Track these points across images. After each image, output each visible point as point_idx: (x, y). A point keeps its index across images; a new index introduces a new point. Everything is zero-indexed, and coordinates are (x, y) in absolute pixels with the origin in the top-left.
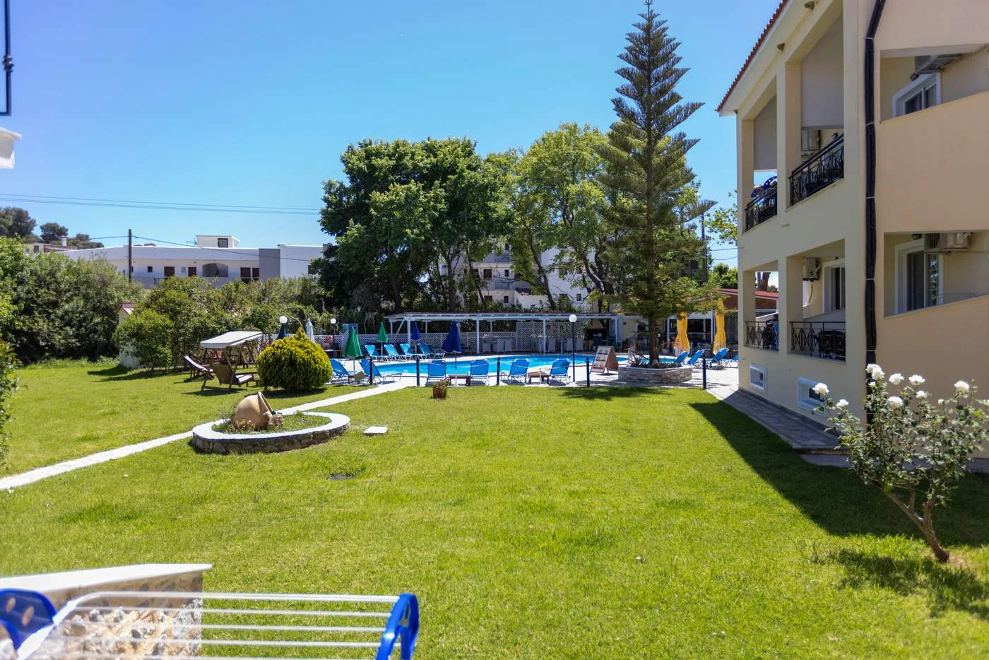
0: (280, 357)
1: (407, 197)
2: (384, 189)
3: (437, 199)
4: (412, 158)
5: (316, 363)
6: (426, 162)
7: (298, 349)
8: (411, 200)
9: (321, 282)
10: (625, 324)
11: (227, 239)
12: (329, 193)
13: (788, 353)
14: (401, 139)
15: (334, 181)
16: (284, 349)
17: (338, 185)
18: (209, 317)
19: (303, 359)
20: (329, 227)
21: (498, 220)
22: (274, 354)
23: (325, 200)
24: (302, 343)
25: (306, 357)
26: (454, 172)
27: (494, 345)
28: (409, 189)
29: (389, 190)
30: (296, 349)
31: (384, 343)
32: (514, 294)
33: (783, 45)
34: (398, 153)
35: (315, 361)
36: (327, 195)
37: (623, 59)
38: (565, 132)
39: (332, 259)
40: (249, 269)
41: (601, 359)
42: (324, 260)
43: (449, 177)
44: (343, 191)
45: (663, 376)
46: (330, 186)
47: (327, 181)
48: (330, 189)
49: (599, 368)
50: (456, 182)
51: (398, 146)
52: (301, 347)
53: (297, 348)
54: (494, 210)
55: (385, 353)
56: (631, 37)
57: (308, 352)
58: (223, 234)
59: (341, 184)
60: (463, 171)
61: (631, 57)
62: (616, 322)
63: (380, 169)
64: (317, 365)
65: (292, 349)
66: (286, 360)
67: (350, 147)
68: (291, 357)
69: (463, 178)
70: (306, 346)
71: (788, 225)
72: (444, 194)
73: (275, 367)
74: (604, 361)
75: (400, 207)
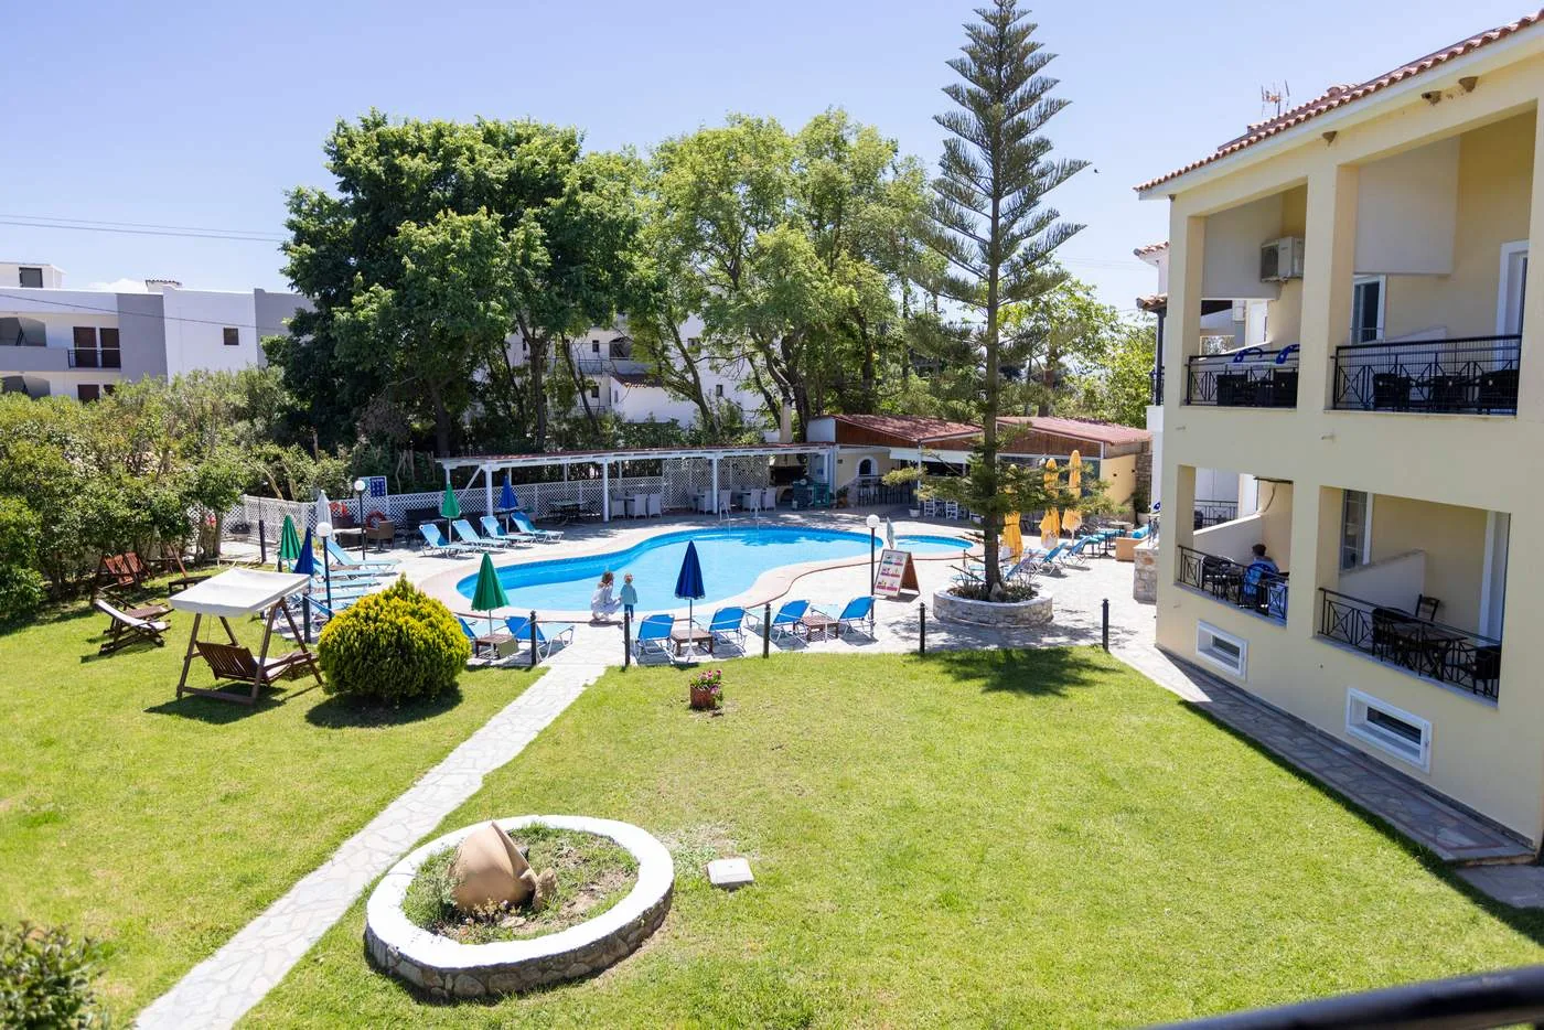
0: (377, 639)
1: (476, 240)
2: (424, 216)
3: (528, 245)
4: (472, 160)
5: (449, 646)
6: (498, 169)
7: (413, 621)
8: (482, 245)
9: (286, 384)
10: (840, 461)
11: (40, 270)
12: (298, 211)
13: (1314, 637)
14: (445, 121)
15: (306, 189)
16: (381, 621)
17: (315, 198)
18: (112, 497)
19: (426, 642)
20: (307, 282)
21: (637, 285)
22: (361, 633)
23: (292, 226)
24: (414, 606)
25: (430, 635)
26: (557, 193)
27: (630, 504)
28: (478, 224)
29: (436, 223)
30: (407, 623)
31: (452, 520)
32: (609, 381)
33: (1335, 133)
34: (439, 146)
35: (446, 642)
36: (294, 217)
37: (957, 68)
38: (740, 130)
39: (308, 338)
40: (93, 330)
41: (891, 572)
42: (290, 339)
43: (548, 200)
44: (324, 208)
45: (1020, 616)
46: (298, 199)
47: (293, 190)
48: (299, 205)
49: (889, 588)
50: (561, 211)
51: (439, 134)
52: (413, 614)
53: (408, 617)
54: (631, 267)
55: (456, 537)
56: (974, 32)
57: (431, 625)
58: (31, 261)
59: (322, 196)
60: (575, 192)
61: (975, 69)
62: (826, 458)
63: (412, 176)
64: (452, 650)
65: (400, 621)
66: (390, 644)
67: (341, 125)
68: (399, 638)
69: (578, 205)
70: (424, 611)
71: (1332, 437)
72: (541, 232)
73: (365, 659)
74: (898, 576)
75: (462, 256)
